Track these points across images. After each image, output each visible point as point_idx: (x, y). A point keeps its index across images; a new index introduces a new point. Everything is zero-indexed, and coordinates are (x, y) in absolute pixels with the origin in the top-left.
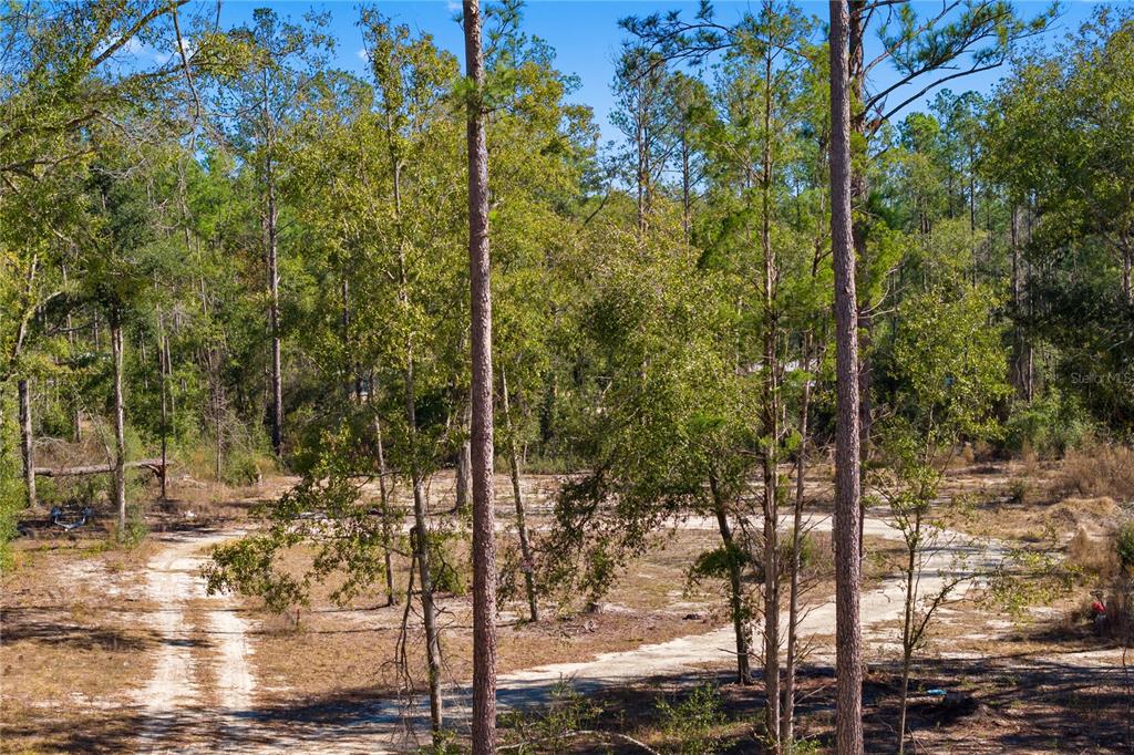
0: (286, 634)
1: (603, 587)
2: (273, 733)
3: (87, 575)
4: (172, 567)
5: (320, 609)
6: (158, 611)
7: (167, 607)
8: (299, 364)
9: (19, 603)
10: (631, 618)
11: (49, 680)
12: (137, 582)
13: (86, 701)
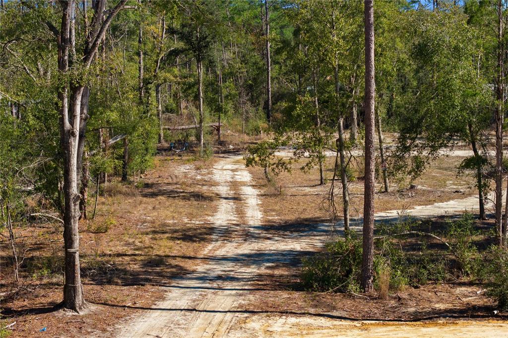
0: (275, 196)
1: (419, 173)
2: (271, 235)
3: (187, 171)
4: (224, 168)
5: (290, 186)
6: (218, 186)
7: (222, 184)
8: (279, 83)
9: (158, 181)
10: (429, 192)
11: (172, 212)
12: (209, 174)
13: (188, 221)
